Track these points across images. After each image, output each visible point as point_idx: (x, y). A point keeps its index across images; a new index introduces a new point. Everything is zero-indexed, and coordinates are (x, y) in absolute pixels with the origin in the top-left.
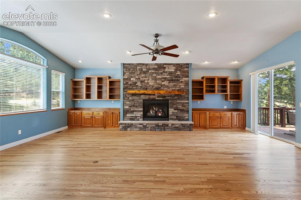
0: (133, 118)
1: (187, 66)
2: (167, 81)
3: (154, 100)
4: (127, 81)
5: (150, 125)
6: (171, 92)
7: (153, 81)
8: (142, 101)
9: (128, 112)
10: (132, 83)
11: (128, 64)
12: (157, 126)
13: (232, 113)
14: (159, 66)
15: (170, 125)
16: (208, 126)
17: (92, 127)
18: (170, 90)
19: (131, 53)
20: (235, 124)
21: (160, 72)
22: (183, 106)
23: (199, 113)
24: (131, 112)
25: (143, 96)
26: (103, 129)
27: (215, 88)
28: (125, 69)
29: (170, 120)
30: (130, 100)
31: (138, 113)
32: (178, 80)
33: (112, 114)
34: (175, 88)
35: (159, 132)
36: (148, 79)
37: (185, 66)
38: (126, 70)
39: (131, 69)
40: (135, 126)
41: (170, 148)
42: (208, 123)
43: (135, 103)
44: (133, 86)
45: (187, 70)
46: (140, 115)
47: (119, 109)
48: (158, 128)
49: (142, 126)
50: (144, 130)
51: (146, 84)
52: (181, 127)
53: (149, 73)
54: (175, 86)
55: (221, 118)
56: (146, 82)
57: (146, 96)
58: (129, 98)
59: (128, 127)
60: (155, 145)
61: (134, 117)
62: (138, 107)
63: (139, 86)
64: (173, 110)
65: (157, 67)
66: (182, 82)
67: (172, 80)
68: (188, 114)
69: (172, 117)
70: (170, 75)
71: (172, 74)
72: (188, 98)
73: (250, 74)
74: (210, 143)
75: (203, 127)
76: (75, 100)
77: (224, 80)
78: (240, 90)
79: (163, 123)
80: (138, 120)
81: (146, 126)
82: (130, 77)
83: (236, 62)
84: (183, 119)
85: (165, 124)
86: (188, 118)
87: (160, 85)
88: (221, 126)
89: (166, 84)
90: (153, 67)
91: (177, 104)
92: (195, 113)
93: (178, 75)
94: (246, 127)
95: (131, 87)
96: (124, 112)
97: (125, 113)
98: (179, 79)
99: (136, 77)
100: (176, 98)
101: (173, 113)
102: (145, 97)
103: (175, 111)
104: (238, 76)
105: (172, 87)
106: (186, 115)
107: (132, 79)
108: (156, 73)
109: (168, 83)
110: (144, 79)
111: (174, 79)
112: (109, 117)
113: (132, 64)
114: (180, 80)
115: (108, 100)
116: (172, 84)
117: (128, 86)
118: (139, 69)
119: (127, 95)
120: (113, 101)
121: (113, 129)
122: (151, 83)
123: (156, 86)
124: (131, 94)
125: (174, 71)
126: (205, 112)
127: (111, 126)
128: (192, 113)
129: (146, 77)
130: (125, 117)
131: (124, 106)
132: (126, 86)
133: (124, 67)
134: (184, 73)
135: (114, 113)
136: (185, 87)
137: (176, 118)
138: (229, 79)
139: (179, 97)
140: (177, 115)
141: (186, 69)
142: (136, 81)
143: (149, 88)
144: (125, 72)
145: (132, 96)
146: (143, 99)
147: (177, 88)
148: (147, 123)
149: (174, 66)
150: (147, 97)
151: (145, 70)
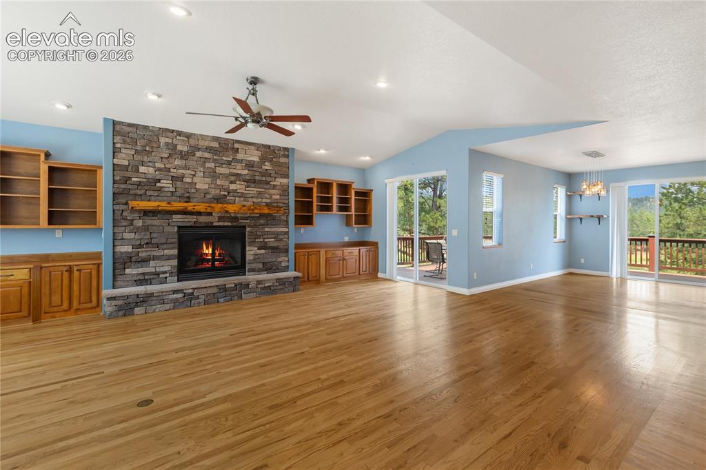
0: (146, 277)
1: (286, 153)
2: (243, 183)
3: (209, 226)
4: (127, 174)
5: (204, 292)
6: (252, 208)
7: (206, 179)
8: (176, 229)
9: (131, 261)
10: (145, 180)
11: (130, 125)
12: (222, 290)
13: (360, 250)
14: (223, 145)
15: (253, 285)
16: (323, 277)
18: (249, 203)
19: (160, 99)
20: (364, 269)
21: (225, 159)
22: (277, 239)
23: (308, 252)
24: (139, 262)
25: (180, 216)
26: (28, 324)
27: (332, 202)
28: (118, 139)
29: (249, 274)
30: (138, 228)
31: (163, 263)
32: (268, 183)
33: (66, 275)
34: (259, 200)
35: (228, 303)
36: (193, 173)
37: (282, 153)
38: (124, 142)
39: (141, 143)
40: (158, 298)
41: (291, 330)
42: (323, 271)
43: (153, 235)
44: (147, 188)
45: (286, 163)
46: (169, 269)
47: (98, 256)
48: (224, 294)
49: (180, 295)
50: (187, 306)
51: (187, 186)
52: (276, 286)
53: (195, 158)
54: (260, 196)
55: (344, 259)
56: (189, 180)
57: (189, 216)
58: (135, 222)
59: (137, 304)
60: (253, 330)
61: (151, 273)
62: (165, 246)
63: (167, 189)
64: (256, 248)
65: (218, 146)
66: (274, 187)
67: (254, 182)
68: (287, 256)
69: (254, 266)
70: (250, 169)
71: (253, 167)
72: (287, 221)
73: (386, 181)
74: (349, 306)
75: (314, 280)
77: (344, 188)
78: (369, 208)
79: (236, 282)
80: (164, 281)
81: (192, 294)
82: (135, 163)
83: (368, 158)
84: (278, 269)
85: (241, 284)
86: (287, 264)
87: (225, 191)
88: (345, 275)
89: (240, 189)
90: (207, 144)
91: (265, 236)
92: (301, 254)
93: (267, 170)
94: (378, 271)
95: (141, 192)
96: (114, 263)
97: (119, 266)
98: (269, 179)
99: (158, 165)
100: (262, 221)
101: (257, 257)
102: (186, 220)
103: (259, 252)
104: (365, 181)
105: (252, 197)
106: (282, 258)
107: (142, 169)
108: (215, 161)
109: (244, 186)
110: (183, 171)
111: (258, 178)
112: (57, 284)
113: (145, 127)
114: (271, 183)
116: (253, 190)
117: (130, 187)
118: (167, 144)
119: (125, 214)
120: (61, 231)
121: (72, 317)
122: (202, 183)
123: (215, 192)
124: (140, 211)
125: (258, 160)
126: (318, 250)
127: (65, 311)
128: (295, 253)
129: (186, 168)
130: (119, 278)
131: (114, 246)
132: (123, 186)
133: (115, 133)
134: (280, 168)
135: (75, 268)
136: (282, 197)
137: (262, 266)
138: (354, 186)
139: (269, 219)
140: (266, 261)
141: (282, 160)
142: (158, 175)
143: (196, 196)
144: (118, 145)
145: (144, 217)
146: (179, 225)
147: (264, 200)
148: (195, 286)
149: (257, 150)
150: (190, 220)
151: (185, 149)
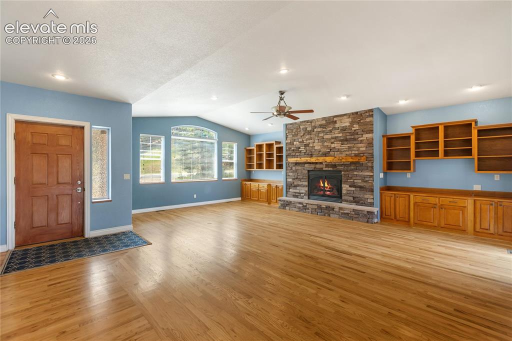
0: (297, 194)
1: (371, 114)
2: (339, 142)
3: (321, 170)
4: (290, 146)
5: (311, 206)
6: (341, 158)
7: (320, 143)
8: (307, 171)
9: (291, 186)
10: (295, 148)
11: (291, 124)
12: (319, 208)
14: (328, 121)
15: (336, 209)
16: (413, 221)
17: (258, 200)
18: (343, 155)
20: (485, 227)
21: (328, 129)
22: (364, 181)
23: (395, 194)
24: (294, 187)
25: (307, 165)
26: (267, 204)
27: (439, 147)
28: (287, 131)
29: (344, 203)
30: (294, 171)
31: (302, 188)
32: (356, 139)
33: (276, 188)
34: (350, 152)
36: (313, 141)
37: (368, 114)
38: (289, 133)
39: (294, 130)
40: (294, 205)
42: (412, 215)
43: (299, 174)
44: (296, 152)
45: (371, 121)
46: (305, 192)
48: (320, 210)
49: (301, 206)
50: (304, 212)
51: (311, 148)
52: (354, 214)
53: (314, 133)
54: (351, 149)
55: (441, 207)
56: (311, 145)
57: (311, 165)
58: (293, 168)
59: (288, 205)
62: (302, 180)
63: (302, 152)
64: (348, 186)
65: (325, 122)
66: (361, 142)
67: (347, 140)
68: (373, 195)
69: (347, 198)
70: (343, 132)
71: (345, 130)
72: (372, 167)
75: (402, 221)
76: (250, 171)
79: (326, 205)
80: (302, 198)
81: (306, 206)
82: (293, 141)
84: (364, 203)
85: (329, 207)
86: (372, 201)
87: (328, 148)
88: (444, 225)
89: (337, 147)
90: (320, 123)
91: (355, 178)
92: (387, 194)
93: (355, 130)
95: (294, 154)
96: (287, 186)
97: (288, 188)
98: (357, 137)
99: (300, 140)
100: (352, 167)
101: (349, 192)
102: (310, 167)
103: (350, 189)
105: (345, 151)
106: (368, 196)
107: (295, 143)
108: (323, 132)
109: (340, 144)
110: (308, 141)
111: (349, 137)
112: (273, 192)
113: (295, 123)
114: (359, 139)
115: (275, 171)
116: (346, 146)
117: (291, 152)
118: (303, 129)
119: (289, 164)
122: (318, 146)
123: (324, 150)
124: (294, 163)
125: (349, 124)
126: (408, 194)
127: (275, 202)
128: (381, 193)
129: (310, 139)
130: (288, 193)
131: (287, 179)
132: (289, 152)
133: (287, 129)
134: (365, 127)
135: (278, 186)
136: (368, 149)
137: (352, 199)
139: (357, 165)
140: (354, 195)
141: (369, 118)
142: (299, 145)
143: (315, 153)
144: (287, 135)
145: (296, 166)
146: (308, 169)
147: (353, 152)
149: (349, 118)
150: (312, 167)
151: (310, 129)
